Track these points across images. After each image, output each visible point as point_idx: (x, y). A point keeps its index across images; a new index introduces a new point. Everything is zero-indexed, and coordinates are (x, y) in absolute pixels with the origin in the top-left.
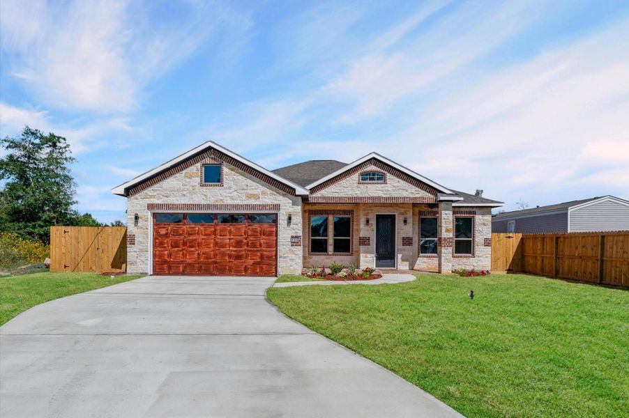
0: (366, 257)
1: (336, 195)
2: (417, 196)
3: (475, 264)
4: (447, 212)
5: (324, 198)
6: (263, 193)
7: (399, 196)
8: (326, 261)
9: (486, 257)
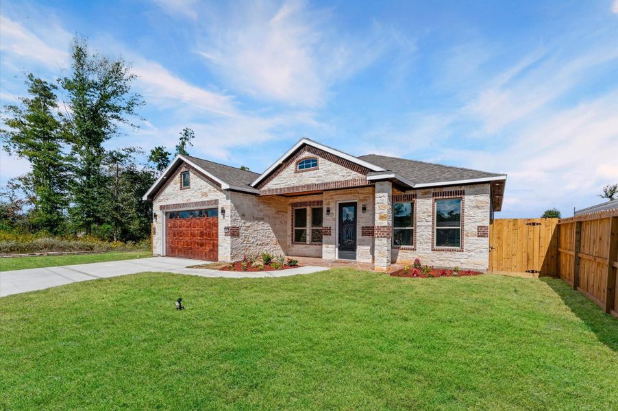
0: (327, 247)
2: (349, 178)
3: (462, 261)
4: (381, 194)
6: (210, 191)
7: (330, 181)
8: (304, 249)
9: (481, 252)
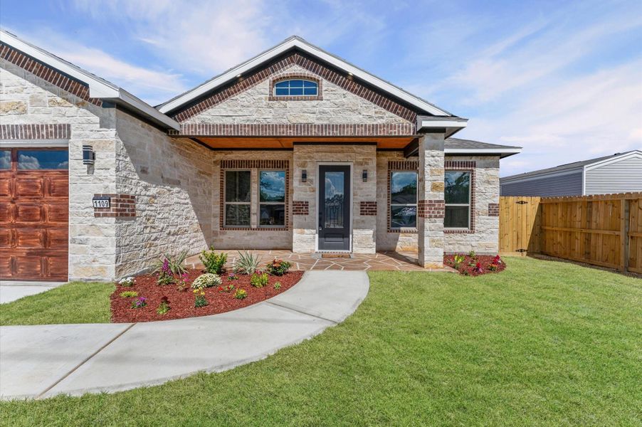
0: (302, 233)
1: (228, 121)
2: (380, 122)
3: (474, 243)
4: (435, 152)
5: (205, 126)
6: (35, 100)
7: (344, 122)
8: (247, 238)
9: (492, 233)
